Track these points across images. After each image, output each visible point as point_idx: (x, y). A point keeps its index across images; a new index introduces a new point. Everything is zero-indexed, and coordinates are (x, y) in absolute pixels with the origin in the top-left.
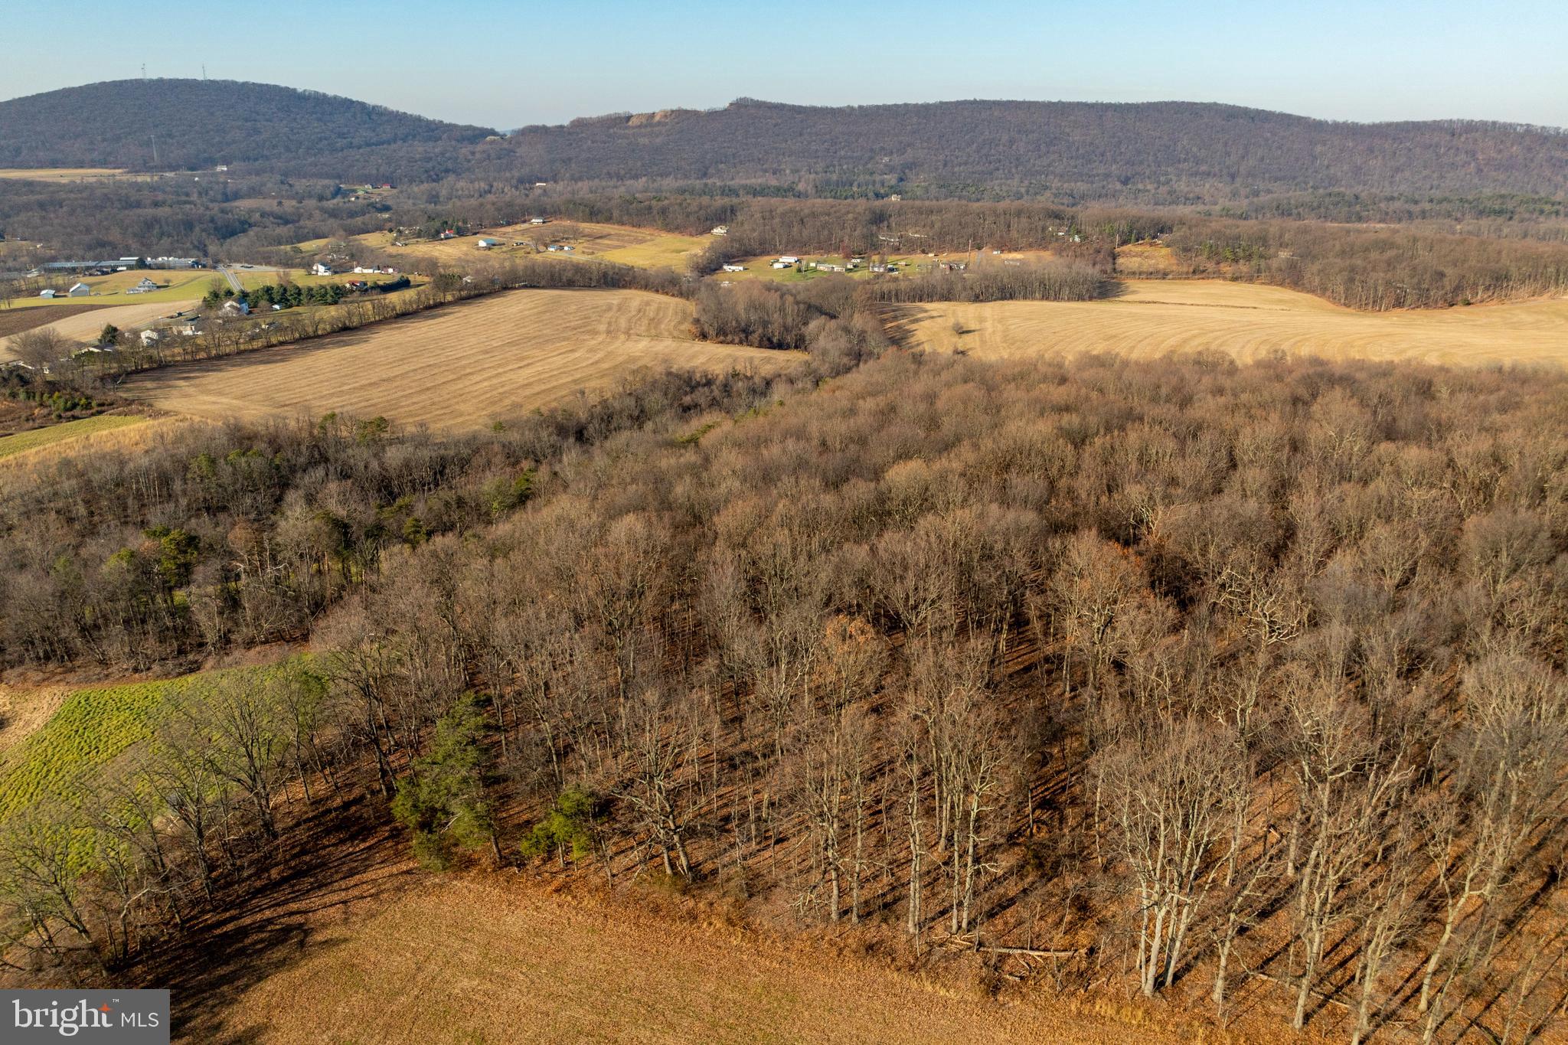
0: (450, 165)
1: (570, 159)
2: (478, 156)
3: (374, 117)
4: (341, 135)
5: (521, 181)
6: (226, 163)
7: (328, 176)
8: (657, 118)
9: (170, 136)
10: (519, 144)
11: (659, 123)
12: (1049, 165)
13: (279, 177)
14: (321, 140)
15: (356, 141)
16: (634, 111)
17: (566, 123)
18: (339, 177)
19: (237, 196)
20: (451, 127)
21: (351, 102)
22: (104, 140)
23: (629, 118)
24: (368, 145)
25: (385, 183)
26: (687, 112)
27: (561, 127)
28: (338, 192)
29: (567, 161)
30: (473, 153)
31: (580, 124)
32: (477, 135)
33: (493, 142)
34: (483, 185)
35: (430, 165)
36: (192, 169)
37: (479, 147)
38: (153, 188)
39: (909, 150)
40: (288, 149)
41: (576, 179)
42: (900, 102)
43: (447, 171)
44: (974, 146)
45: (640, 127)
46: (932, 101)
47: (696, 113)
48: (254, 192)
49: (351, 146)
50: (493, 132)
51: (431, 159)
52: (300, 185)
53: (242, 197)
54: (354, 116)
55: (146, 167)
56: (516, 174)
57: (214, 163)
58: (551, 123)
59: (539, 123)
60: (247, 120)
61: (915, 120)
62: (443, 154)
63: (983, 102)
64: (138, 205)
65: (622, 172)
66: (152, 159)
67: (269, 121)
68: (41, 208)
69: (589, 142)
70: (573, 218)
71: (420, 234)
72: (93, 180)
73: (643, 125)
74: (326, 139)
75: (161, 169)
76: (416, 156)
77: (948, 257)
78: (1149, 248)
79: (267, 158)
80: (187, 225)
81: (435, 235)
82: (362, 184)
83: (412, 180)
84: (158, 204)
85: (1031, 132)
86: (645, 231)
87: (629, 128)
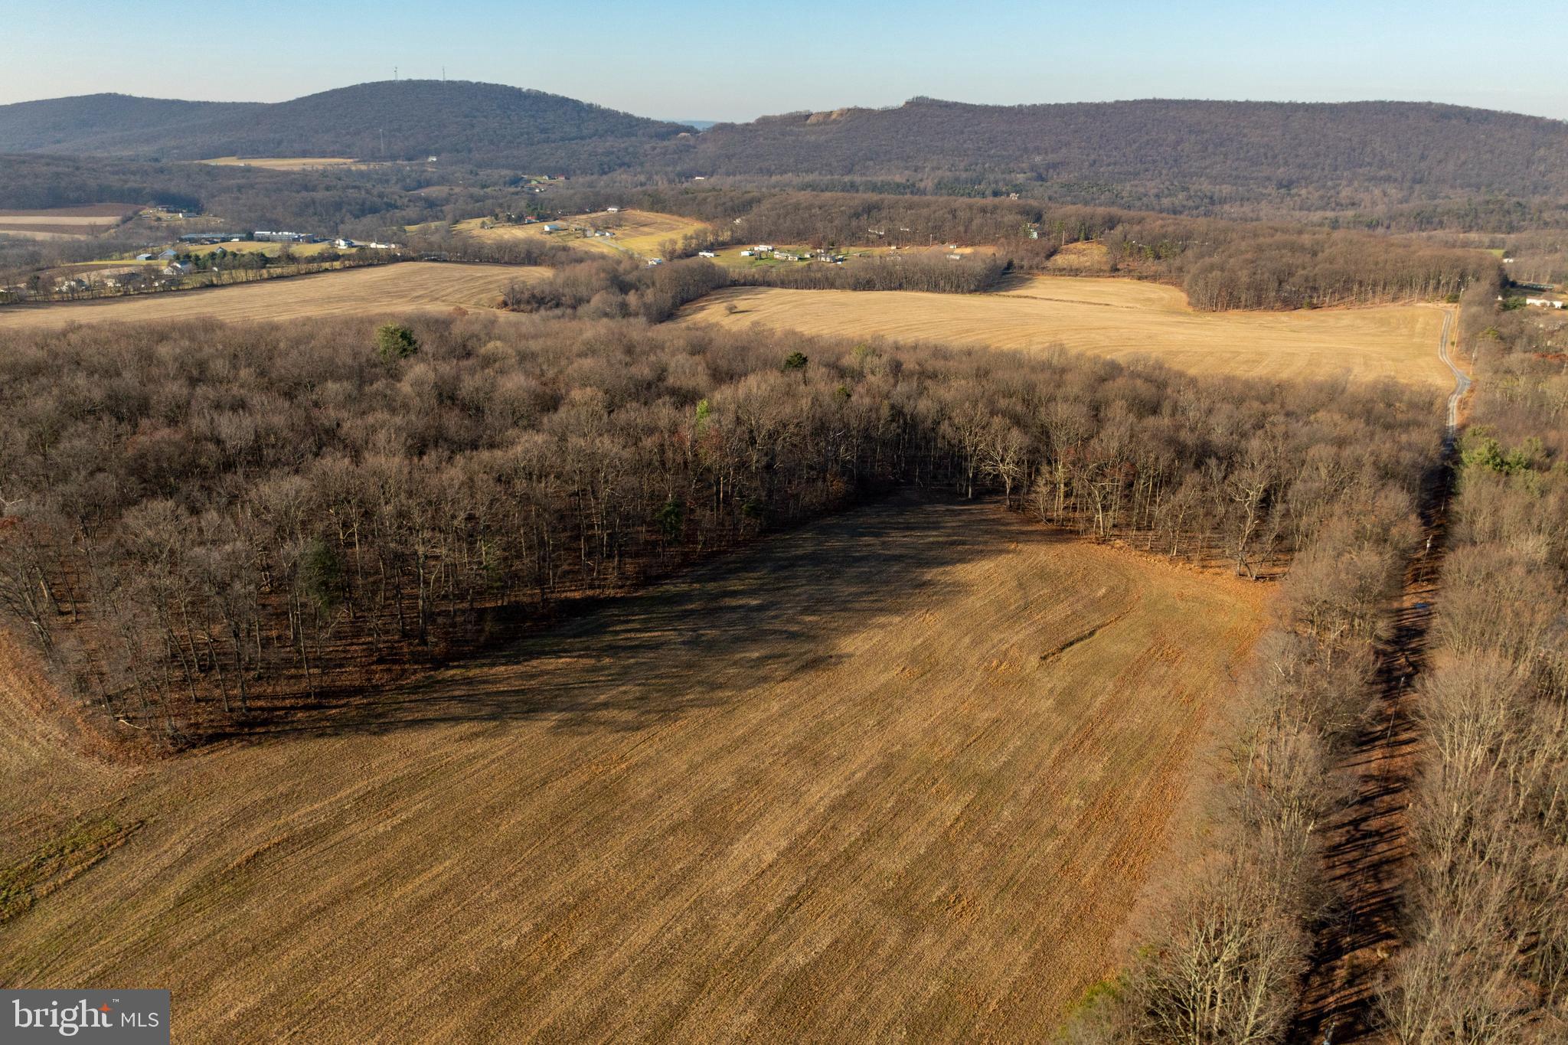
0: (627, 159)
1: (734, 155)
2: (658, 150)
3: (583, 114)
4: (544, 131)
5: (680, 175)
6: (437, 153)
7: (515, 167)
8: (834, 116)
9: (399, 130)
10: (704, 140)
11: (835, 120)
12: (1206, 168)
13: (470, 167)
14: (522, 134)
15: (553, 137)
16: (814, 110)
17: (752, 120)
18: (524, 168)
19: (429, 183)
20: (647, 123)
21: (567, 100)
22: (348, 133)
23: (808, 116)
24: (563, 139)
25: (563, 174)
26: (861, 110)
27: (748, 125)
28: (515, 182)
29: (729, 157)
30: (654, 148)
31: (765, 122)
32: (673, 129)
33: (681, 138)
34: (642, 178)
35: (606, 159)
36: (409, 160)
37: (666, 143)
38: (361, 174)
39: (1064, 150)
40: (491, 142)
41: (728, 174)
42: (1075, 101)
43: (621, 165)
44: (1134, 147)
45: (814, 125)
46: (1108, 100)
47: (870, 112)
48: (443, 180)
49: (547, 141)
50: (690, 129)
51: (613, 153)
52: (483, 174)
53: (433, 185)
54: (565, 114)
55: (374, 156)
56: (678, 168)
57: (428, 153)
58: (739, 120)
59: (729, 120)
60: (466, 116)
61: (1082, 119)
62: (626, 149)
63: (1163, 101)
65: (773, 167)
66: (379, 150)
67: (485, 117)
68: (239, 191)
69: (761, 140)
70: (642, 208)
71: (509, 219)
72: (321, 168)
73: (818, 124)
74: (528, 134)
75: (384, 159)
76: (600, 151)
77: (907, 250)
78: (1095, 246)
79: (470, 151)
80: (338, 206)
81: (519, 221)
82: (542, 175)
83: (584, 172)
84: (328, 189)
85: (1203, 132)
86: (685, 220)
87: (804, 126)
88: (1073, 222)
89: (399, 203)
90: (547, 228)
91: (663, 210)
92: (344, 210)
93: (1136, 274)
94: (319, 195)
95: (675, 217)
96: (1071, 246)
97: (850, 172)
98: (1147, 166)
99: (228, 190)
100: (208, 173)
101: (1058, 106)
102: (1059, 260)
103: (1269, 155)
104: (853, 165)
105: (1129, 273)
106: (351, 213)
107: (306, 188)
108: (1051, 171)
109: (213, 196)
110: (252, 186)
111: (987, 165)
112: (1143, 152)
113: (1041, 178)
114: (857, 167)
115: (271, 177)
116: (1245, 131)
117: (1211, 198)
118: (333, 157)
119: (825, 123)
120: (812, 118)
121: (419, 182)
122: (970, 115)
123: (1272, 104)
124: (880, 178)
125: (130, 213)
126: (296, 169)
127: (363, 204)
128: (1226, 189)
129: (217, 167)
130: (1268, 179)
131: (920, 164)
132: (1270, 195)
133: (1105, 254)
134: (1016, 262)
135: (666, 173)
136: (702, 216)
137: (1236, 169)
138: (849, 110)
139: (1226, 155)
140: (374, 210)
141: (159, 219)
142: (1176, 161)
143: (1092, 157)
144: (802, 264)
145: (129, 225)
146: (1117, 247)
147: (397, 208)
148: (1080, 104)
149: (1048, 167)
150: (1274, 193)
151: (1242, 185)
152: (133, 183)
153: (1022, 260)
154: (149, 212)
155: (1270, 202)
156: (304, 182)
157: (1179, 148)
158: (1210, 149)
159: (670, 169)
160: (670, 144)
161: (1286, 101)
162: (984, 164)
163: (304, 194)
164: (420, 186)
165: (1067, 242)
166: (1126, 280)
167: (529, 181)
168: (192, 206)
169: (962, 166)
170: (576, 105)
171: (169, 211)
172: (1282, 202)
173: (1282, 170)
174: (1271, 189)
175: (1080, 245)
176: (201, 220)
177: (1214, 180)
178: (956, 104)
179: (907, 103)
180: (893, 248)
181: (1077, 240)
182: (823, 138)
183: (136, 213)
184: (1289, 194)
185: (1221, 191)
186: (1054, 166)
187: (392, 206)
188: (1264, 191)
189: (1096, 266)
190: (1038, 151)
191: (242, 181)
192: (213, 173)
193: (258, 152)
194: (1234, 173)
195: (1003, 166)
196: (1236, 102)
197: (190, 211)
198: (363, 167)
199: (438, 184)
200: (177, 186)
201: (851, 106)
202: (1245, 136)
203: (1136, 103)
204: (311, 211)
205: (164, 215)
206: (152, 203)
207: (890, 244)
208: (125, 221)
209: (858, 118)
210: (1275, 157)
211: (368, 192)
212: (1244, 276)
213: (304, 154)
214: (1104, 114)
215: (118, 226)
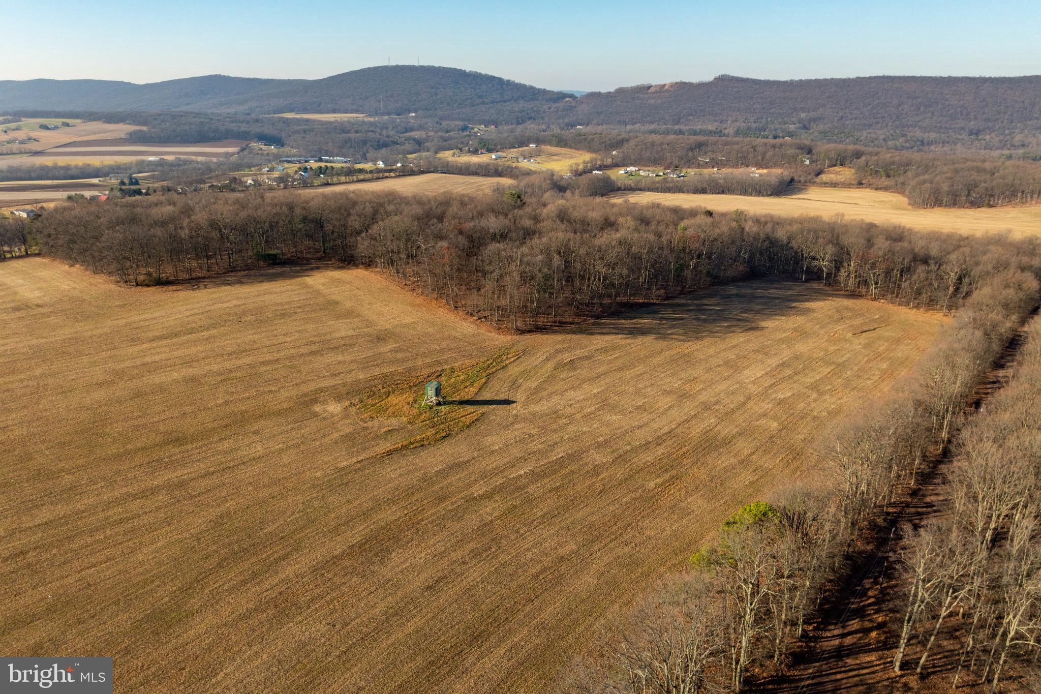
0: (533, 115)
1: (602, 112)
2: (552, 109)
3: (504, 86)
4: (480, 97)
5: (567, 125)
6: (415, 111)
7: (463, 120)
8: (666, 87)
9: (392, 96)
10: (582, 103)
11: (667, 90)
12: (919, 121)
13: (436, 119)
14: (467, 99)
15: (486, 101)
16: (653, 84)
17: (612, 90)
18: (469, 120)
19: (412, 130)
20: (544, 92)
21: (494, 77)
22: (360, 98)
23: (649, 87)
24: (492, 102)
25: (493, 124)
26: (685, 83)
27: (610, 93)
28: (465, 129)
29: (598, 113)
30: (550, 108)
31: (621, 91)
32: (561, 96)
33: (567, 102)
34: (544, 127)
35: (520, 115)
36: (398, 115)
37: (557, 105)
38: (371, 124)
39: (821, 109)
40: (448, 104)
41: (598, 124)
42: (829, 77)
43: (530, 118)
44: (869, 107)
45: (654, 93)
46: (852, 77)
47: (690, 84)
48: (420, 128)
49: (483, 103)
50: (571, 96)
51: (524, 111)
52: (445, 124)
53: (415, 130)
54: (493, 86)
55: (376, 113)
56: (566, 121)
57: (410, 112)
58: (603, 91)
59: (597, 90)
60: (432, 88)
61: (834, 88)
62: (532, 108)
63: (889, 77)
64: (348, 132)
65: (627, 120)
66: (380, 109)
67: (444, 88)
68: (305, 132)
69: (619, 103)
70: (551, 145)
71: (469, 151)
72: (346, 119)
73: (656, 92)
74: (471, 99)
75: (383, 114)
76: (516, 110)
77: (726, 171)
78: (846, 169)
79: (436, 109)
80: (365, 142)
81: (475, 152)
82: (480, 124)
83: (507, 123)
84: (357, 132)
85: (917, 98)
86: (580, 152)
87: (647, 93)
88: (833, 155)
89: (399, 141)
90: (494, 157)
91: (565, 146)
92: (368, 145)
93: (875, 186)
94: (353, 136)
95: (573, 150)
96: (831, 169)
97: (678, 123)
98: (877, 120)
99: (298, 132)
100: (284, 122)
101: (817, 81)
102: (824, 177)
103: (964, 113)
104: (680, 119)
105: (870, 186)
106: (372, 146)
107: (344, 132)
108: (812, 123)
109: (290, 136)
110: (312, 130)
111: (769, 119)
112: (875, 111)
113: (805, 127)
114: (682, 120)
115: (322, 125)
116: (947, 97)
117: (922, 141)
118: (352, 113)
119: (660, 92)
120: (652, 88)
121: (406, 128)
122: (757, 86)
123: (967, 78)
124: (698, 127)
125: (244, 146)
126: (332, 120)
127: (379, 141)
128: (933, 136)
129: (287, 119)
130: (963, 129)
131: (724, 118)
132: (963, 139)
133: (853, 174)
134: (796, 178)
135: (559, 124)
136: (590, 150)
137: (940, 122)
138: (676, 83)
139: (933, 114)
140: (385, 145)
141: (261, 149)
142: (898, 117)
143: (841, 114)
144: (658, 179)
145: (245, 153)
146: (863, 169)
147: (398, 144)
148: (832, 79)
149: (810, 121)
150: (966, 138)
151: (944, 133)
152: (244, 128)
153: (800, 177)
154: (255, 145)
155: (963, 144)
156: (342, 128)
157: (900, 108)
158: (922, 109)
159: (561, 121)
160: (560, 105)
161: (978, 76)
162: (767, 118)
163: (344, 135)
164: (406, 131)
165: (829, 167)
166: (868, 190)
167: (473, 129)
168: (279, 142)
169: (752, 119)
170: (500, 80)
171: (265, 145)
172: (972, 144)
173: (972, 123)
174: (965, 136)
175: (837, 169)
176: (286, 150)
177: (924, 129)
178: (748, 79)
179: (715, 79)
180: (716, 169)
181: (835, 165)
182: (659, 101)
183: (247, 146)
184: (977, 139)
185: (929, 137)
186: (815, 120)
187: (395, 143)
188: (959, 137)
189: (848, 181)
190: (803, 110)
191: (306, 127)
192: (287, 122)
193: (307, 110)
194: (939, 125)
195: (780, 120)
196: (941, 77)
197: (277, 145)
198: (372, 119)
199: (418, 130)
200: (268, 130)
201: (678, 81)
202: (947, 100)
203: (871, 79)
204: (349, 145)
205: (263, 147)
206: (256, 140)
207: (713, 167)
208: (243, 150)
209: (683, 88)
210: (968, 114)
211: (380, 134)
212: (945, 187)
213: (334, 111)
214: (849, 86)
215: (238, 153)
